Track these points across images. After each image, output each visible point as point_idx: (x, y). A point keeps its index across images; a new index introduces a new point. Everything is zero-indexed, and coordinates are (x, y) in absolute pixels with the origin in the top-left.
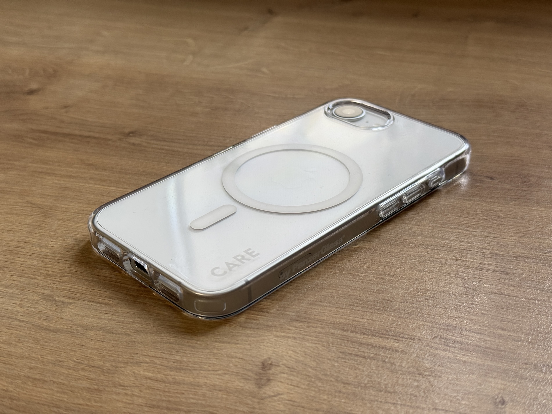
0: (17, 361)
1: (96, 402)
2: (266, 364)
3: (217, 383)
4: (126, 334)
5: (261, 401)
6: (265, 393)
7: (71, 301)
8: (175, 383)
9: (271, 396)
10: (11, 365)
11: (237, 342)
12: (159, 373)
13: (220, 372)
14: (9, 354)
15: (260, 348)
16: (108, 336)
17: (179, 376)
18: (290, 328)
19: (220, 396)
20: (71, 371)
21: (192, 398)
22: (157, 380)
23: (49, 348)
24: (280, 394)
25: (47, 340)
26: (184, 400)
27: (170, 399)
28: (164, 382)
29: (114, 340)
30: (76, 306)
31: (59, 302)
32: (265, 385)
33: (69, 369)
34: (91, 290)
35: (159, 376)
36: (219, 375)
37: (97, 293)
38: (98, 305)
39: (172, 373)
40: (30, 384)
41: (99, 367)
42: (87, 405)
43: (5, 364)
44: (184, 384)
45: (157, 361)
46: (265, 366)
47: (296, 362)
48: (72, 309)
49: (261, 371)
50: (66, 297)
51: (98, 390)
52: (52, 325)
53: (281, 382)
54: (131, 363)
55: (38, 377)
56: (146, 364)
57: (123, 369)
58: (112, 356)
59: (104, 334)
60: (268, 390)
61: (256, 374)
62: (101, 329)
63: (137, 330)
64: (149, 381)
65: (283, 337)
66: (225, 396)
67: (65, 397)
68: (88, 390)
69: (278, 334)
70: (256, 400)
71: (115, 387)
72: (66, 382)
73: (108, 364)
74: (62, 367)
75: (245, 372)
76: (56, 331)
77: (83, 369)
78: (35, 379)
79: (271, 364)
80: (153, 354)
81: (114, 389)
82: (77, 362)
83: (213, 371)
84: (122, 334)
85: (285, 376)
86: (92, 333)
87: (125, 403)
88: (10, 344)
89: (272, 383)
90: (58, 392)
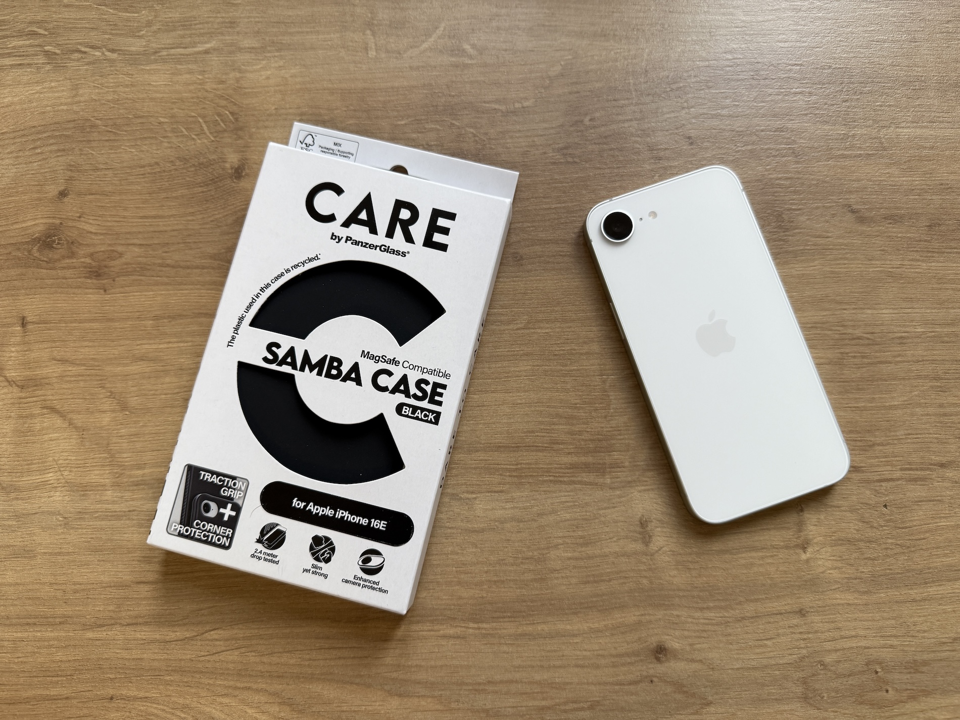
0: (473, 568)
1: (547, 590)
2: (642, 522)
3: (618, 550)
4: (533, 520)
5: (652, 557)
6: (653, 549)
7: (474, 496)
8: (590, 558)
9: (657, 552)
10: (471, 573)
11: (614, 505)
12: (574, 551)
13: (615, 539)
14: (463, 564)
15: (632, 507)
16: (521, 525)
17: (589, 550)
18: (646, 479)
19: (624, 560)
20: (515, 567)
21: (608, 568)
22: (577, 559)
23: (487, 549)
24: (662, 548)
25: (481, 542)
26: (602, 571)
27: (593, 573)
28: (582, 559)
29: (528, 529)
30: (481, 501)
31: (466, 499)
32: (650, 542)
33: (512, 565)
34: (482, 479)
35: (576, 554)
36: (615, 542)
37: (488, 481)
38: (497, 494)
39: (583, 549)
40: (494, 586)
41: (531, 558)
42: (542, 594)
43: (466, 573)
44: (596, 557)
45: (567, 540)
46: (643, 524)
47: (662, 514)
48: (480, 504)
49: (641, 530)
50: (468, 492)
51: (541, 579)
52: (476, 526)
53: (659, 536)
54: (551, 547)
55: (495, 579)
56: (561, 546)
57: (548, 555)
58: (535, 545)
59: (518, 524)
60: (653, 547)
61: (639, 534)
62: (513, 519)
63: (538, 514)
64: (571, 561)
65: (645, 490)
66: (627, 560)
67: (524, 592)
68: (535, 580)
69: (640, 488)
70: (649, 558)
71: (552, 573)
72: (518, 578)
73: (535, 553)
74: (506, 565)
75: (631, 534)
76: (482, 531)
77: (522, 563)
78: (495, 582)
79: (646, 521)
80: (561, 534)
81: (552, 575)
82: (514, 557)
83: (610, 539)
84: (529, 521)
85: (659, 529)
86: (508, 525)
87: (566, 585)
88: (458, 554)
89: (654, 539)
90: (517, 588)
